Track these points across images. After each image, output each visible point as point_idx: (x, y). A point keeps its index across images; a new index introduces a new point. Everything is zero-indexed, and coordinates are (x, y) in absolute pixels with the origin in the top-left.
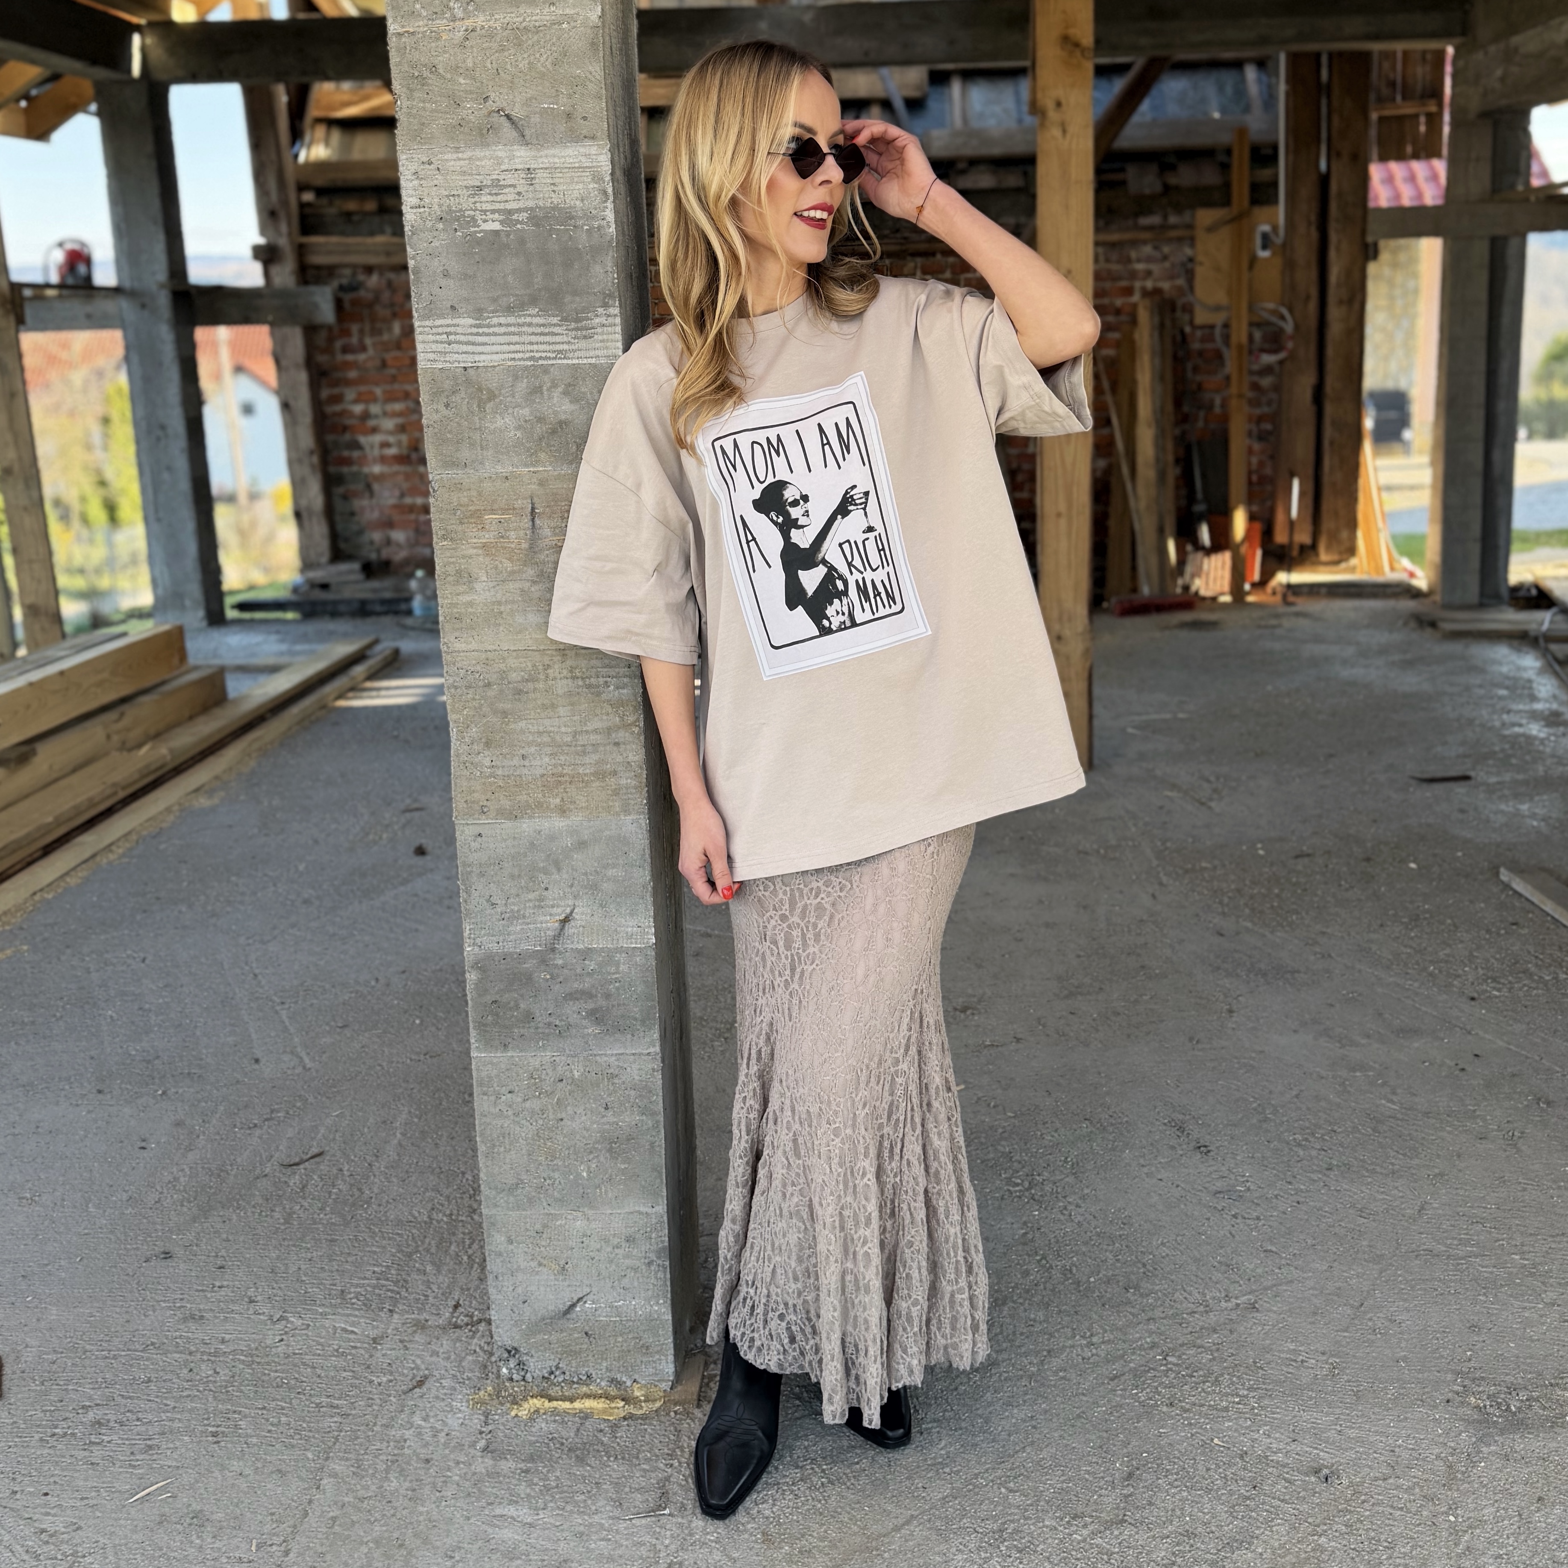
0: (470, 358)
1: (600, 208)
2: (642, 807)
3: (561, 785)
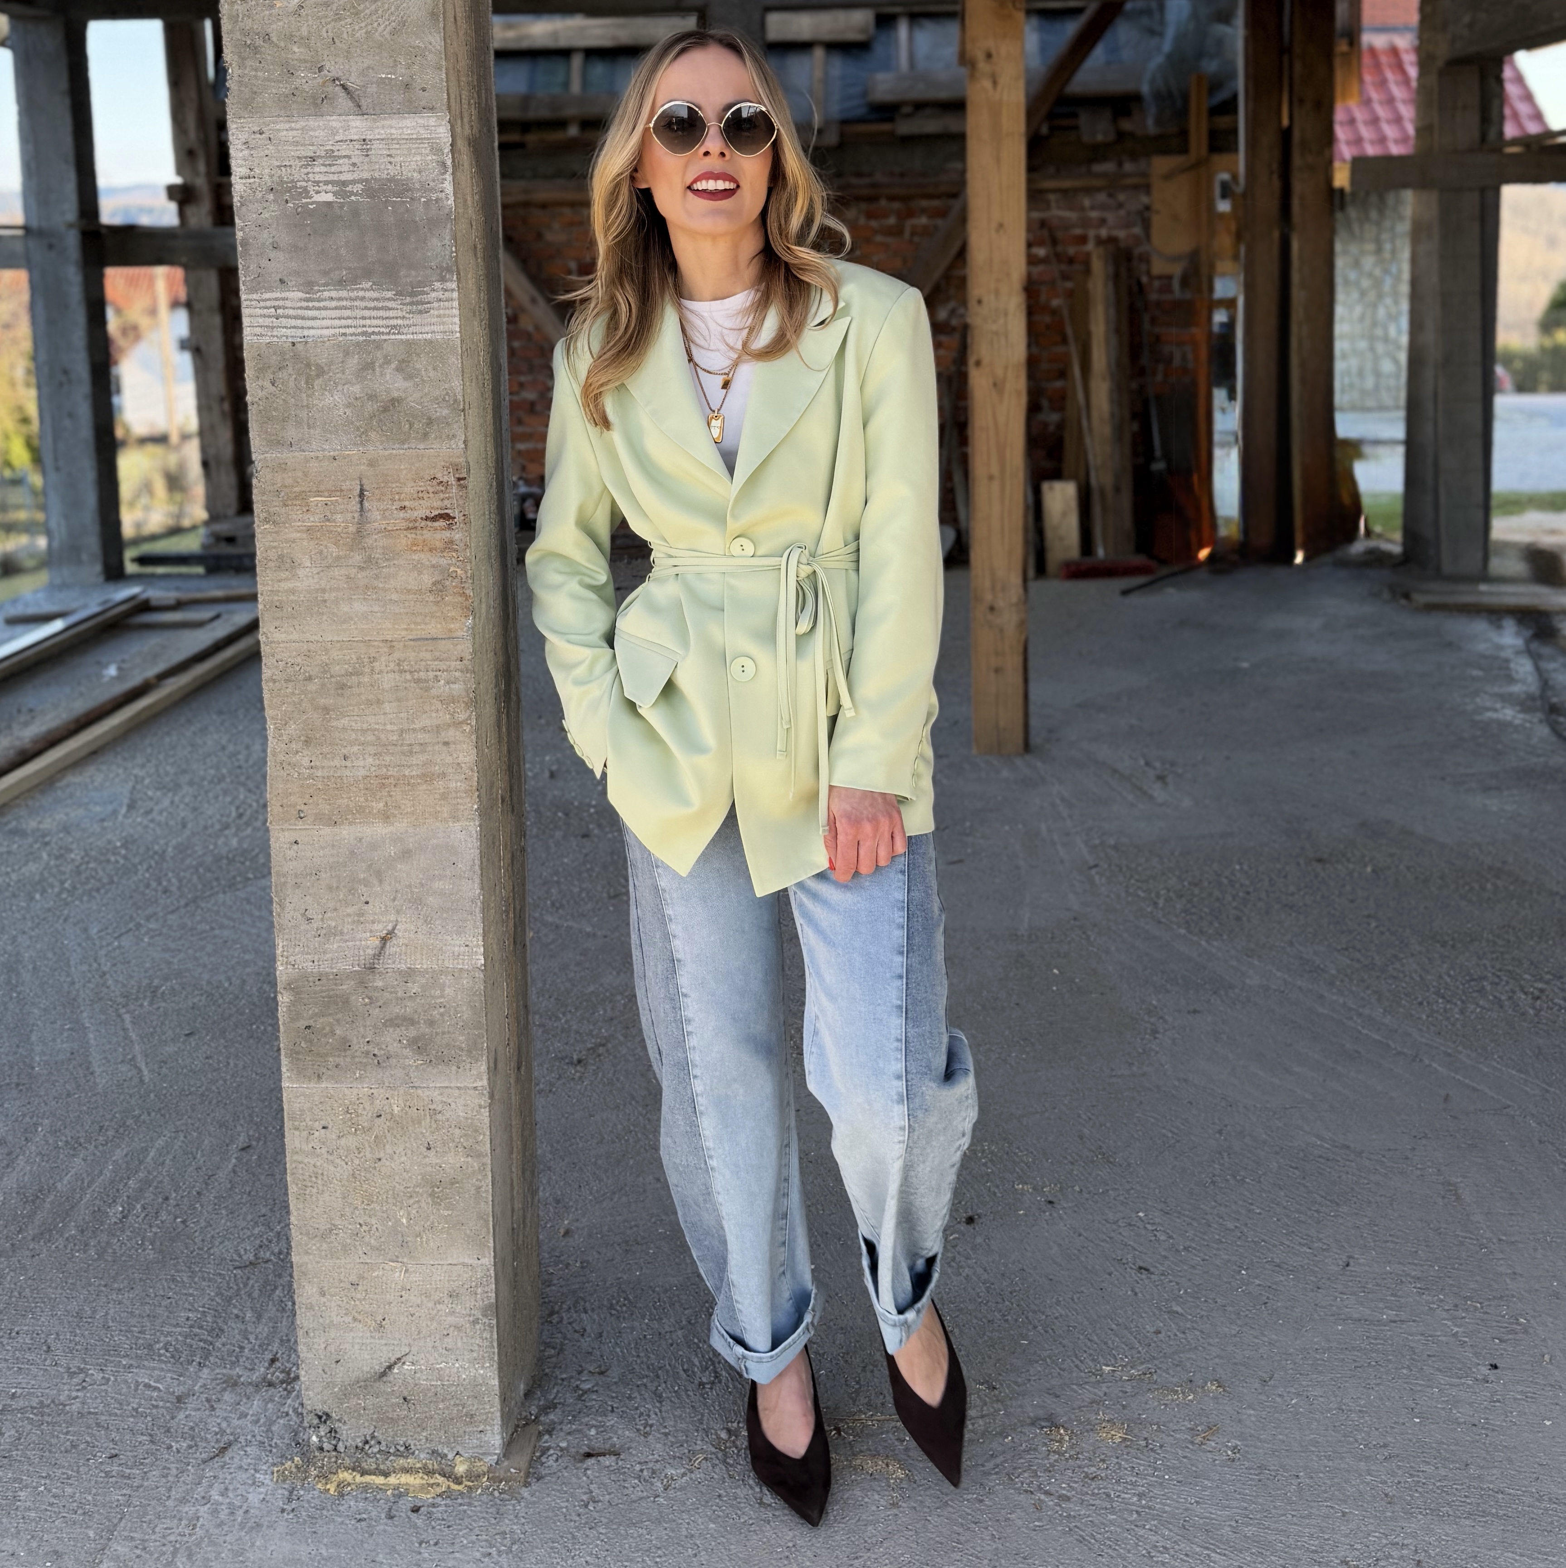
0: (299, 333)
1: (438, 180)
2: (473, 813)
3: (385, 788)
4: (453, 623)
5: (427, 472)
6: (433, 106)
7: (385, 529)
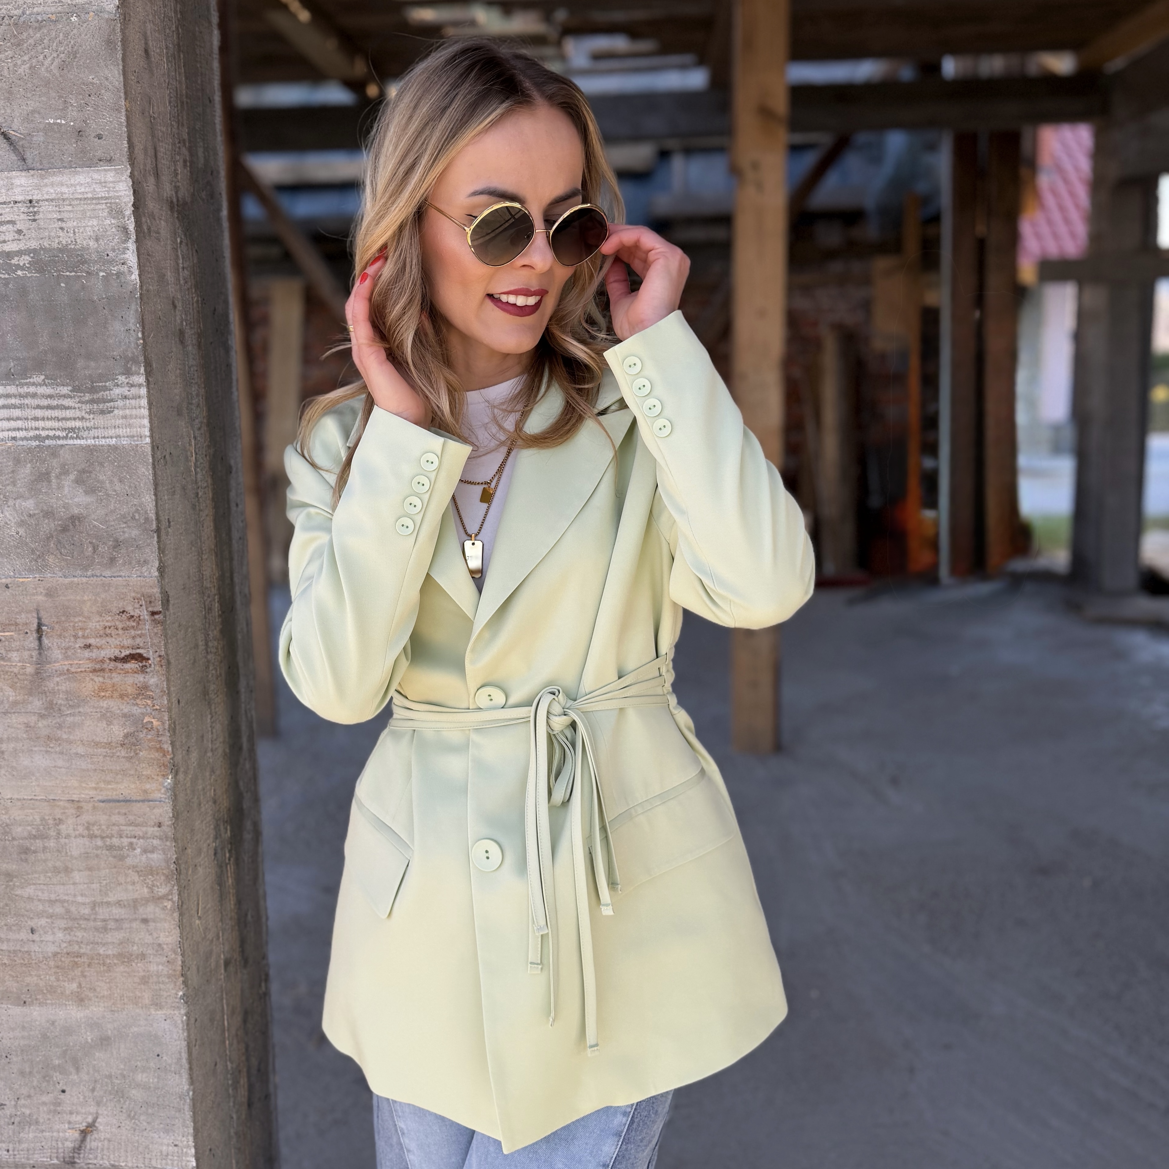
1: (119, 249)
2: (177, 1000)
3: (78, 967)
4: (149, 782)
5: (115, 604)
6: (112, 158)
7: (68, 670)
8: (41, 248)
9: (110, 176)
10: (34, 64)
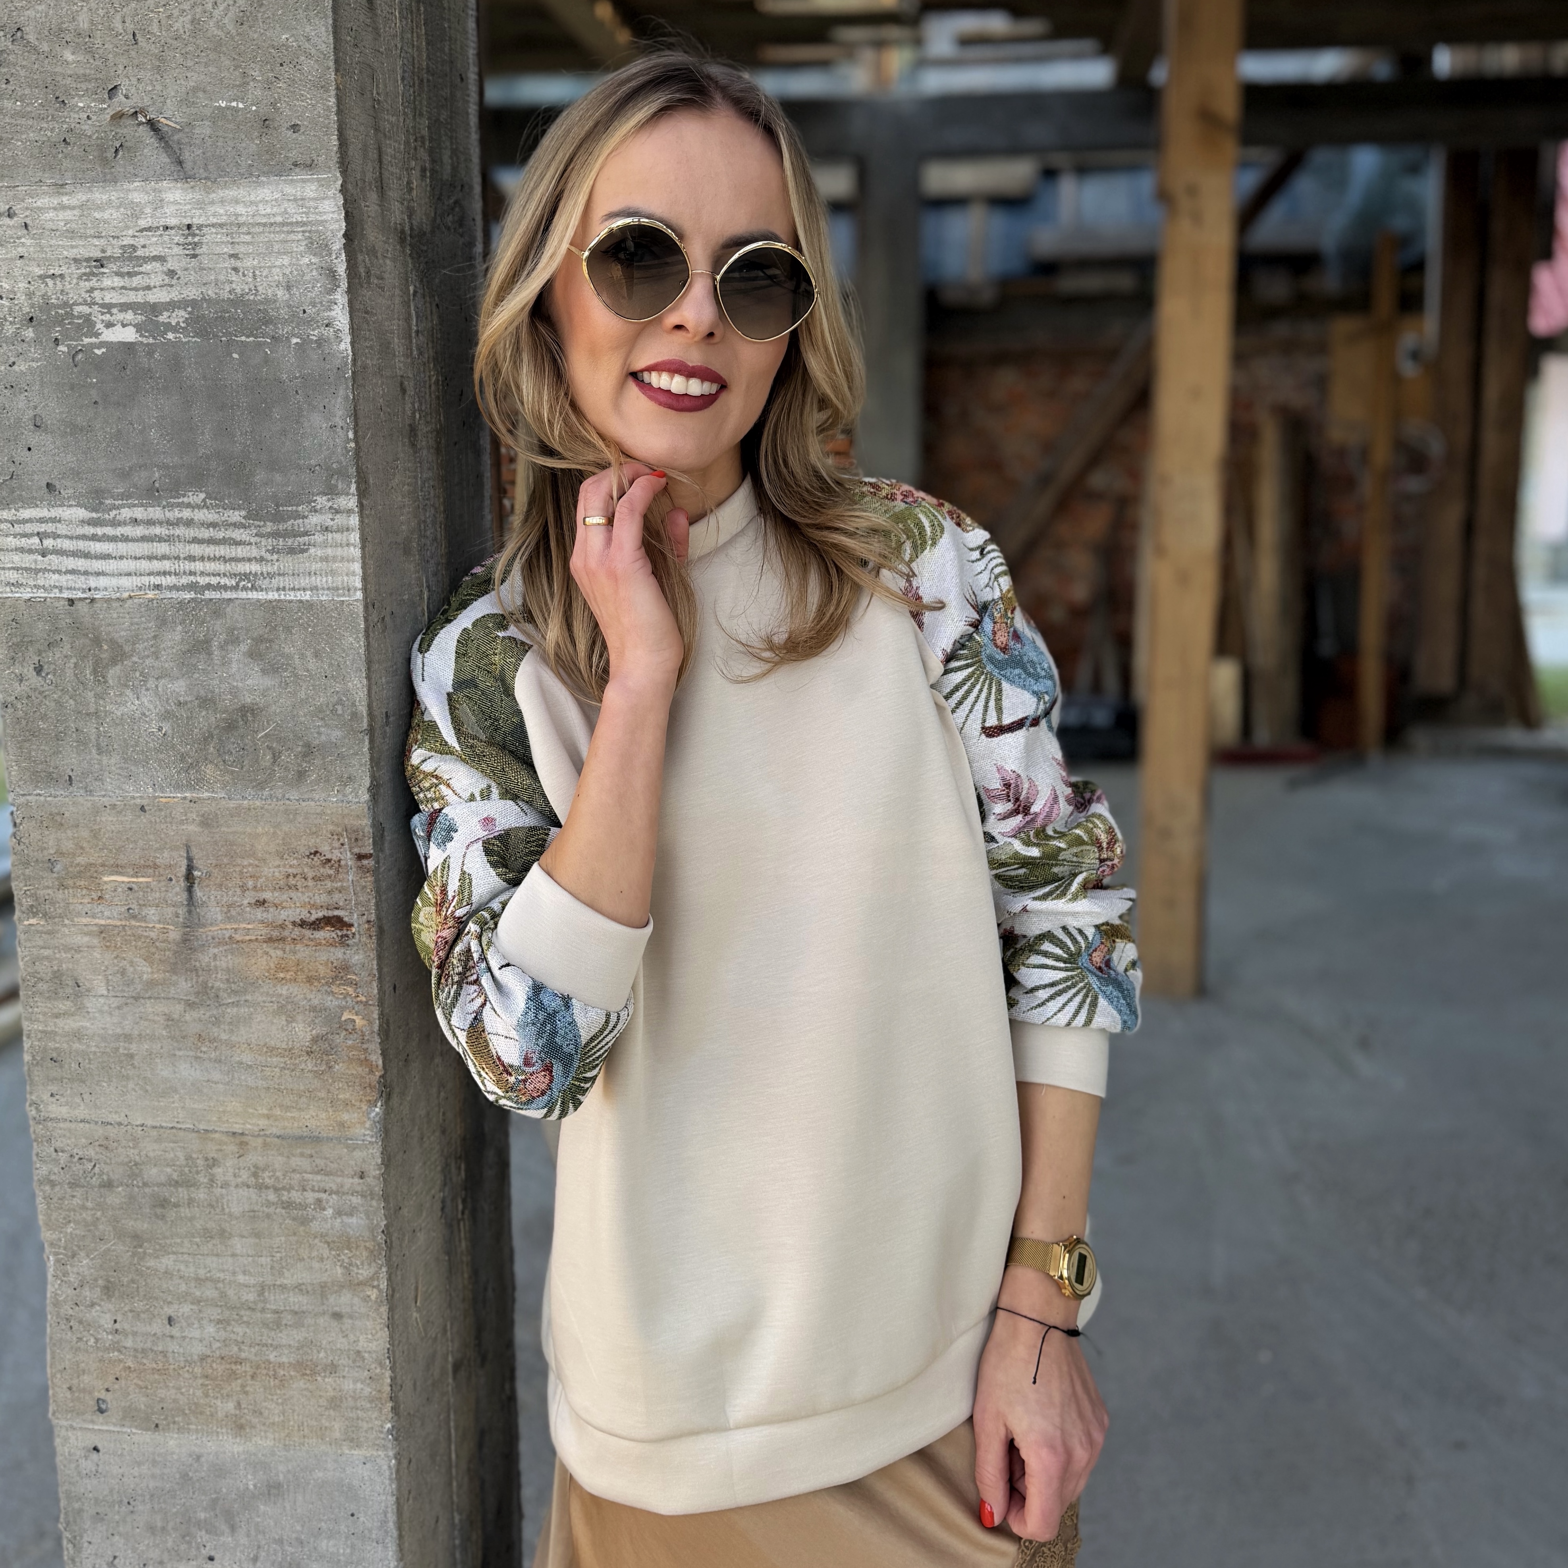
0: (81, 582)
1: (321, 303)
2: (382, 1436)
3: (237, 1379)
4: (348, 1111)
5: (303, 841)
6: (313, 161)
7: (231, 938)
8: (204, 299)
9: (310, 190)
10: (197, 17)
